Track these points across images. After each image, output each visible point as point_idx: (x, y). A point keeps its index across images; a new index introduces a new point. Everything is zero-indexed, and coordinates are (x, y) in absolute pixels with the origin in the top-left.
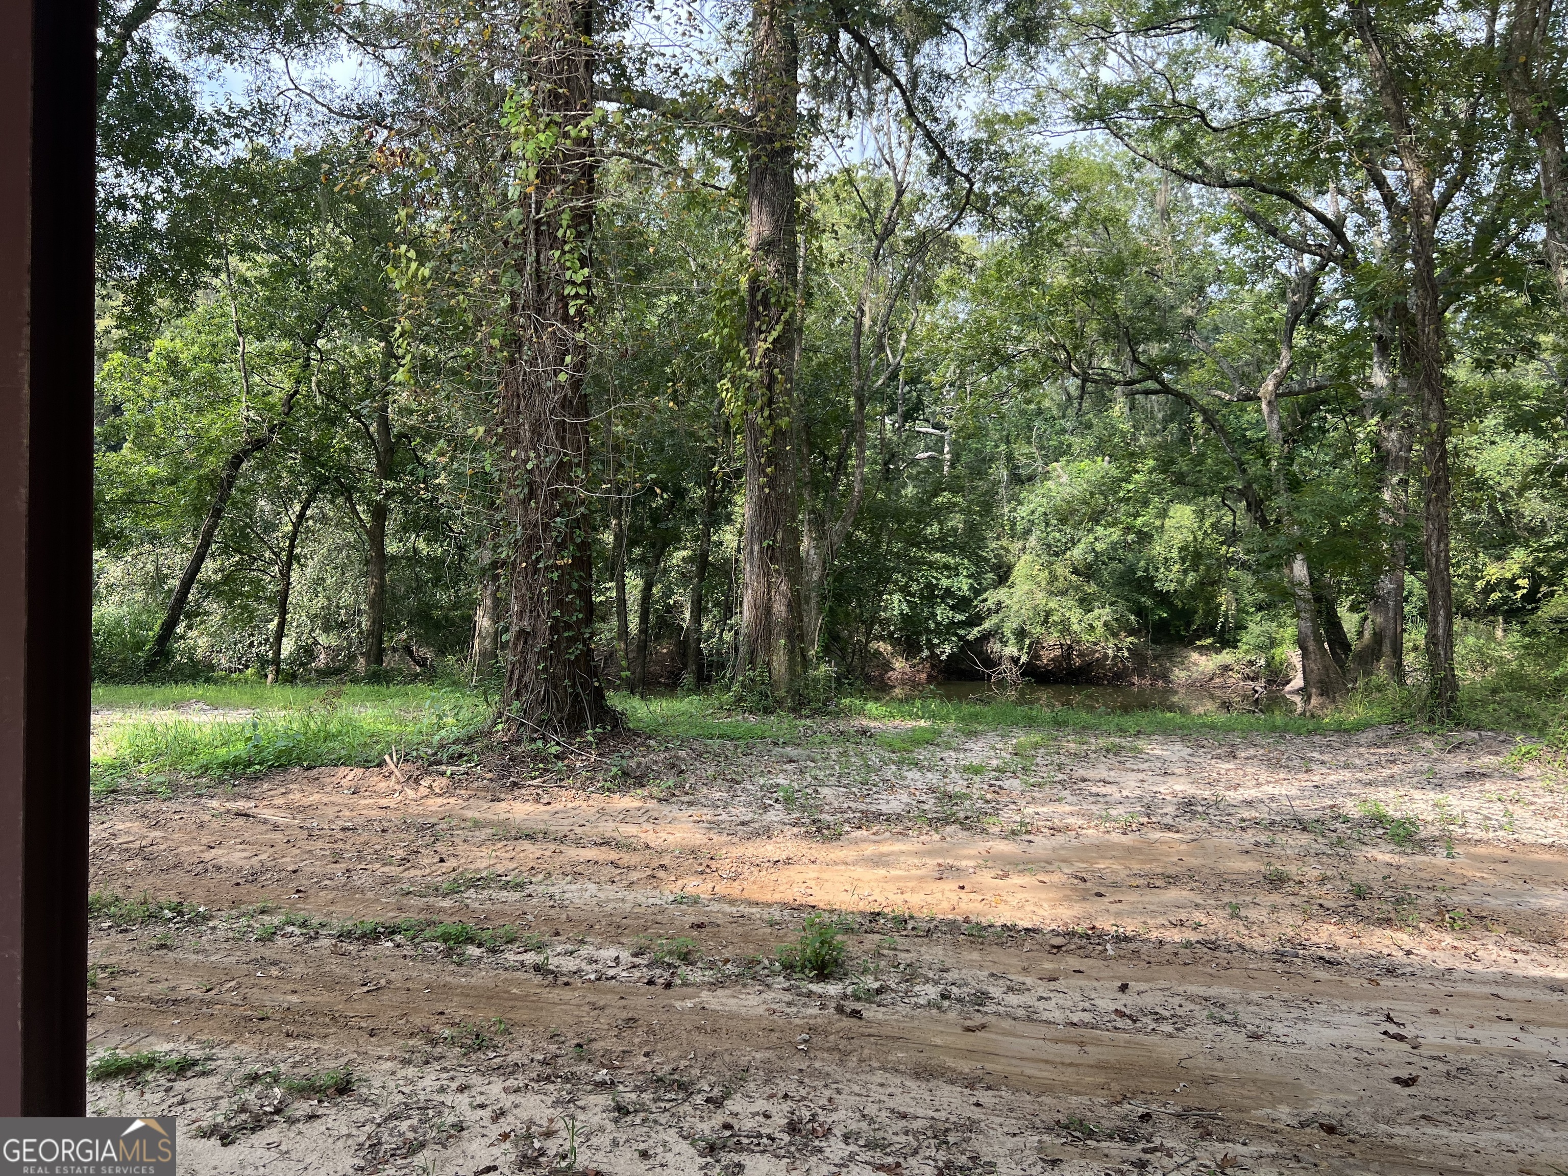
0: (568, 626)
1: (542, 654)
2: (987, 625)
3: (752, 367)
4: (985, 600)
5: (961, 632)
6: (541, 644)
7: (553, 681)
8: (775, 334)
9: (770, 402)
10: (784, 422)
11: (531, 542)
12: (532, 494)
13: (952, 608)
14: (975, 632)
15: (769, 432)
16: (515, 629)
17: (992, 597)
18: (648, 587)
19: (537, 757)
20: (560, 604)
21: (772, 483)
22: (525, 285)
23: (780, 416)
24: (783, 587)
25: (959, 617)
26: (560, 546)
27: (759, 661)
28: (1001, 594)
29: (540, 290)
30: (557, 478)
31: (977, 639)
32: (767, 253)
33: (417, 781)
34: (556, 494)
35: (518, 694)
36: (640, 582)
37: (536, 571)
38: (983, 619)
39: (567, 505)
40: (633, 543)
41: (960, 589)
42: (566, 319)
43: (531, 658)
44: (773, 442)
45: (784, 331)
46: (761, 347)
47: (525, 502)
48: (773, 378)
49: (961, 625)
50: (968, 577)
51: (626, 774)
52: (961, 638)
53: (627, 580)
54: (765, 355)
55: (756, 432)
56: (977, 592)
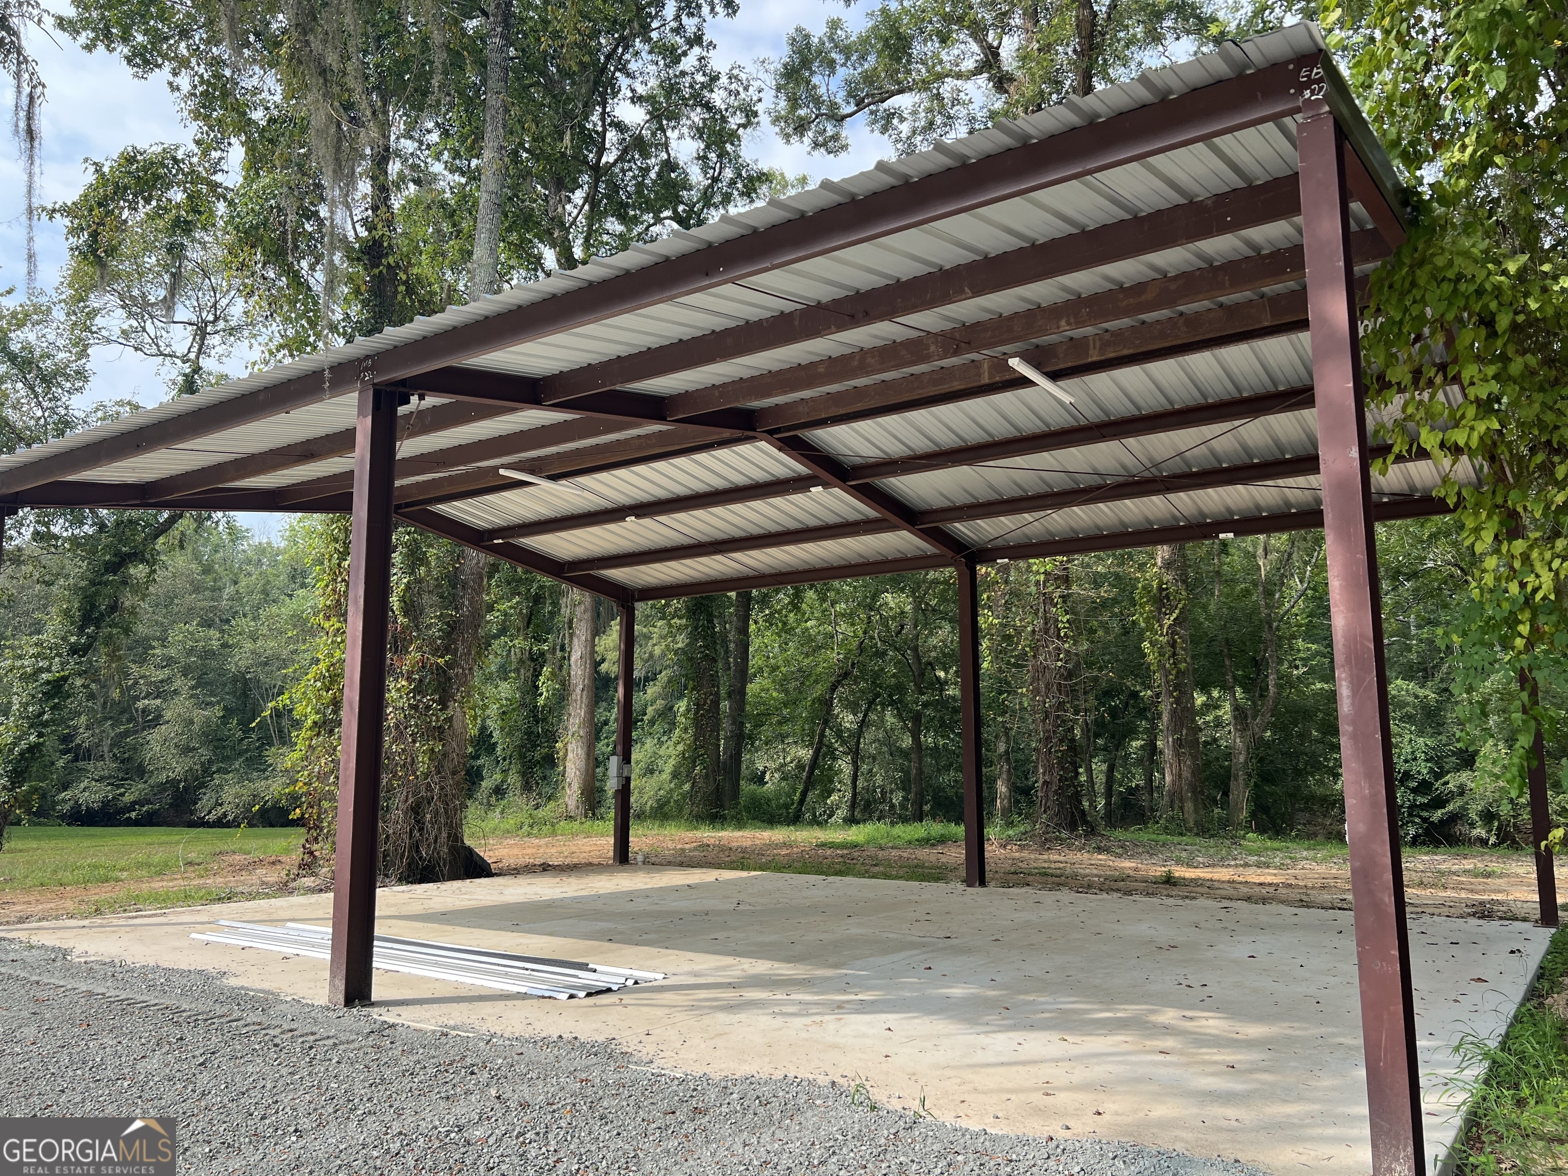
0: (1066, 780)
1: (1056, 792)
2: (1450, 807)
3: (1162, 635)
4: (1447, 783)
5: (1425, 814)
6: (1054, 788)
7: (1061, 805)
8: (1175, 615)
9: (1174, 654)
10: (1183, 666)
11: (1048, 739)
12: (1047, 717)
13: (1414, 791)
14: (1438, 814)
15: (1174, 672)
16: (1041, 781)
17: (1453, 781)
18: (1111, 769)
19: (1057, 838)
20: (1063, 768)
21: (1178, 701)
22: (1039, 623)
23: (1180, 662)
24: (1189, 763)
25: (1421, 800)
26: (1061, 741)
27: (1176, 807)
28: (1464, 776)
29: (1046, 623)
30: (1058, 710)
31: (1441, 821)
32: (1168, 569)
33: (1005, 847)
34: (1058, 717)
35: (1045, 812)
36: (1104, 767)
37: (1050, 753)
38: (1447, 801)
39: (1063, 721)
40: (1097, 735)
41: (1419, 773)
42: (1058, 637)
43: (1051, 794)
44: (1177, 677)
45: (1181, 612)
46: (1167, 622)
47: (1044, 721)
48: (1175, 641)
49: (1423, 807)
50: (1427, 761)
51: (1099, 848)
52: (1425, 820)
53: (1094, 766)
54: (1169, 628)
55: (1167, 673)
56: (1438, 776)
